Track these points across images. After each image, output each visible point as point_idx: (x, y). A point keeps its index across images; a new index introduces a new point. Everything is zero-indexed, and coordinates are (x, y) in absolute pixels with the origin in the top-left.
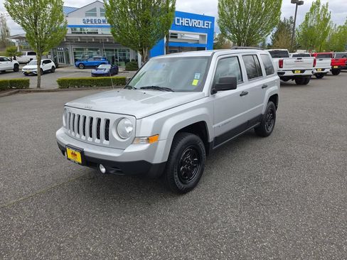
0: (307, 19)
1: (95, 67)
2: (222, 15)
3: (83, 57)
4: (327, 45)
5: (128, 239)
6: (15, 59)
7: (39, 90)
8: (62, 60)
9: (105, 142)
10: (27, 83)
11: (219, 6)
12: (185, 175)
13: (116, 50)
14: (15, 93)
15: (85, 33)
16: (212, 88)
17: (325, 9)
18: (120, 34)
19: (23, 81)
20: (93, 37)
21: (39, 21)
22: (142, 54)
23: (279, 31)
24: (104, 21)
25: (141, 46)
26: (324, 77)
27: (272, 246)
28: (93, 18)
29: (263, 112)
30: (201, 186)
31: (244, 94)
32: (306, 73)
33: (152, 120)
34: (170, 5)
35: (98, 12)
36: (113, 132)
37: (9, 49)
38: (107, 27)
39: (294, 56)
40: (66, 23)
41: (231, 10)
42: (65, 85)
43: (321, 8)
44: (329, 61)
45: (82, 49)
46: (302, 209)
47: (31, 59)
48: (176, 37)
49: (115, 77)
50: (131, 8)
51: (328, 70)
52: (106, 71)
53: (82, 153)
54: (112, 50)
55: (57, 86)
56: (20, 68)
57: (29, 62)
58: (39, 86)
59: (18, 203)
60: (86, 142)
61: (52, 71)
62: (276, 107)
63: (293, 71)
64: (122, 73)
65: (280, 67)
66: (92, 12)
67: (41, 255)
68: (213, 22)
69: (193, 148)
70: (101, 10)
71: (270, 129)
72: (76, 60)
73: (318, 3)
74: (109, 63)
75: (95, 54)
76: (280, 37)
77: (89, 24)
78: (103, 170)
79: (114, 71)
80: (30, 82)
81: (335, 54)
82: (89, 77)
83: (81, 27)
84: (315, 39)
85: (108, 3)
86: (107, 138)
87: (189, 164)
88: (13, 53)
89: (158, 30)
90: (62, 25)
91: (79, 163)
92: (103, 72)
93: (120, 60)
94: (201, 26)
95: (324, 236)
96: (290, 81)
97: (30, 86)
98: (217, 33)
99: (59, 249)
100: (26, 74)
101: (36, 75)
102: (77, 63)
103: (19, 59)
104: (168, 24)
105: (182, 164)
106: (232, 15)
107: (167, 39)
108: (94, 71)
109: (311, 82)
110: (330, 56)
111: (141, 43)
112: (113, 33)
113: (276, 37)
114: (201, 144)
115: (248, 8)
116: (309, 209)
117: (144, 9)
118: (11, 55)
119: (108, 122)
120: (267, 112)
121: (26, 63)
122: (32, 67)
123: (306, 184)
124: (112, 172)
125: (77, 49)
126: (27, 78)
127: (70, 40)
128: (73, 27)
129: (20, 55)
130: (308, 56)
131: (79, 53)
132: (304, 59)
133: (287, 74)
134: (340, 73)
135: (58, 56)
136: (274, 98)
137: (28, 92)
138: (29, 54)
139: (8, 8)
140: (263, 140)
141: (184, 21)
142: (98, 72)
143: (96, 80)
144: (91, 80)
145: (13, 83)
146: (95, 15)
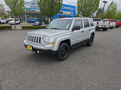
0: (109, 8)
1: (34, 23)
2: (78, 6)
3: (30, 19)
4: (115, 17)
5: (45, 71)
6: (7, 19)
7: (15, 30)
8: (22, 20)
9: (39, 44)
10: (11, 27)
11: (77, 3)
12: (63, 55)
13: (41, 17)
14: (7, 30)
15: (31, 11)
16: (73, 29)
17: (115, 5)
18: (43, 12)
19: (10, 26)
20: (34, 12)
21: (16, 6)
22: (50, 18)
23: (98, 12)
24: (37, 7)
25: (50, 16)
26: (113, 28)
27: (87, 75)
28: (34, 6)
29: (89, 38)
30: (68, 59)
31: (83, 32)
32: (106, 27)
33: (53, 38)
34: (60, 2)
35: (36, 4)
36: (42, 41)
37: (5, 15)
38: (38, 9)
39: (103, 21)
40: (25, 7)
41: (81, 4)
42: (24, 28)
43: (114, 4)
44: (115, 23)
45: (30, 16)
46: (98, 66)
47: (12, 19)
48: (62, 13)
49: (41, 26)
50: (47, 3)
51: (115, 26)
52: (38, 24)
53: (32, 47)
54: (40, 17)
55: (21, 29)
56: (8, 22)
57: (11, 20)
58: (15, 28)
59: (12, 62)
60: (33, 44)
61: (19, 23)
62: (94, 37)
63: (102, 26)
64: (43, 25)
65: (97, 24)
66: (33, 4)
67: (20, 74)
68: (75, 8)
69: (66, 47)
70: (37, 3)
71: (91, 44)
72: (27, 20)
73: (113, 2)
74: (39, 21)
75: (34, 18)
76: (99, 14)
77: (32, 8)
78: (38, 52)
79: (40, 24)
80: (12, 27)
81: (117, 21)
82: (32, 26)
83: (29, 9)
84: (111, 15)
85: (39, 1)
86: (40, 43)
87: (64, 52)
88: (6, 17)
89: (56, 11)
90: (23, 8)
91: (31, 50)
92: (36, 24)
93: (43, 21)
94: (71, 9)
95: (103, 73)
96: (101, 29)
97: (12, 28)
98: (77, 12)
99: (25, 73)
100: (11, 24)
101: (14, 25)
102: (28, 21)
103: (8, 19)
104: (59, 9)
105: (62, 52)
106: (82, 6)
107: (59, 14)
108: (34, 24)
109: (108, 30)
110: (116, 21)
111: (50, 15)
112: (40, 11)
113: (97, 14)
114: (68, 46)
115: (88, 4)
116: (100, 66)
117: (51, 3)
118: (5, 18)
119: (40, 38)
120: (90, 38)
121: (10, 21)
122: (13, 22)
123: (100, 60)
124: (41, 53)
125: (28, 16)
126: (11, 25)
127: (26, 13)
128: (27, 9)
129: (8, 18)
130: (108, 21)
131: (28, 18)
132: (106, 22)
133: (100, 27)
134: (119, 27)
135: (21, 19)
136: (93, 34)
137: (11, 30)
138: (11, 17)
139: (5, 1)
140: (89, 47)
141: (65, 8)
142: (35, 24)
143: (34, 27)
144: (32, 27)
145: (6, 27)
146: (34, 5)
